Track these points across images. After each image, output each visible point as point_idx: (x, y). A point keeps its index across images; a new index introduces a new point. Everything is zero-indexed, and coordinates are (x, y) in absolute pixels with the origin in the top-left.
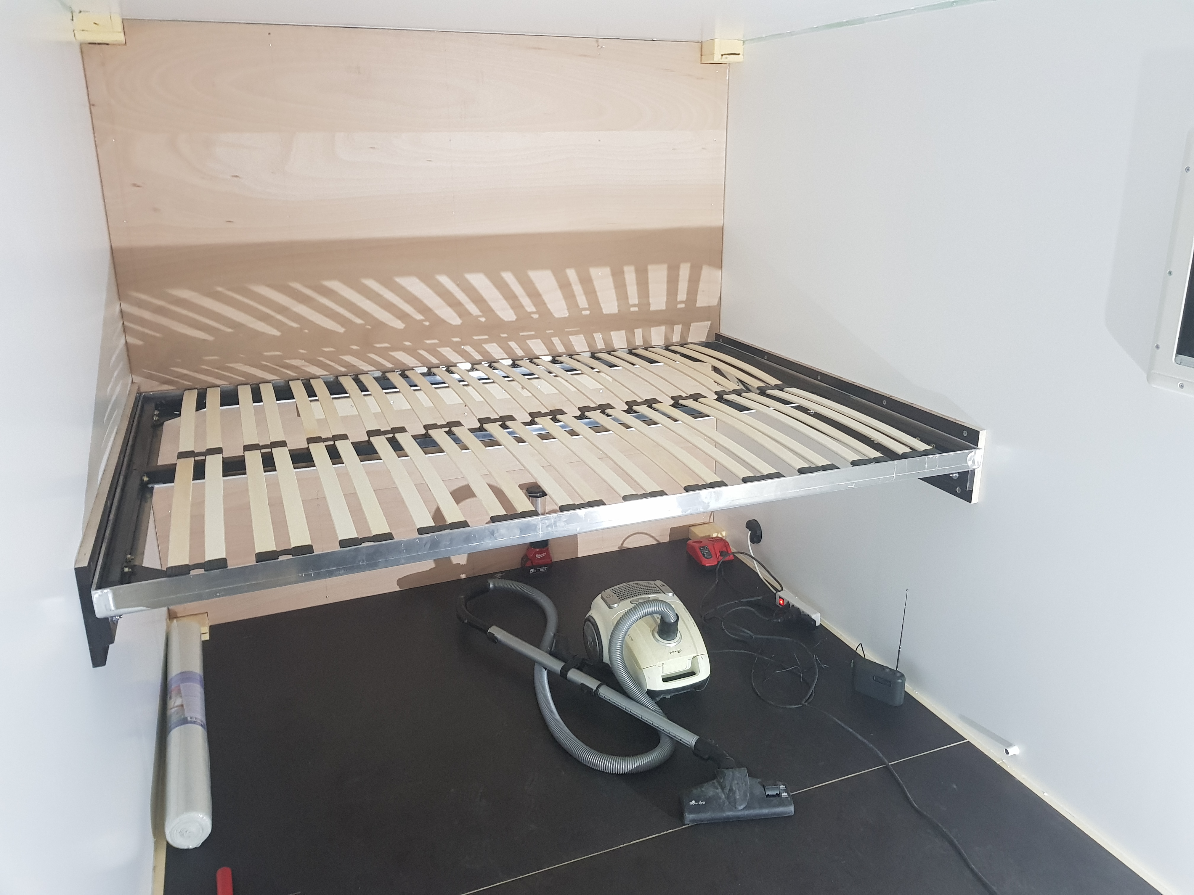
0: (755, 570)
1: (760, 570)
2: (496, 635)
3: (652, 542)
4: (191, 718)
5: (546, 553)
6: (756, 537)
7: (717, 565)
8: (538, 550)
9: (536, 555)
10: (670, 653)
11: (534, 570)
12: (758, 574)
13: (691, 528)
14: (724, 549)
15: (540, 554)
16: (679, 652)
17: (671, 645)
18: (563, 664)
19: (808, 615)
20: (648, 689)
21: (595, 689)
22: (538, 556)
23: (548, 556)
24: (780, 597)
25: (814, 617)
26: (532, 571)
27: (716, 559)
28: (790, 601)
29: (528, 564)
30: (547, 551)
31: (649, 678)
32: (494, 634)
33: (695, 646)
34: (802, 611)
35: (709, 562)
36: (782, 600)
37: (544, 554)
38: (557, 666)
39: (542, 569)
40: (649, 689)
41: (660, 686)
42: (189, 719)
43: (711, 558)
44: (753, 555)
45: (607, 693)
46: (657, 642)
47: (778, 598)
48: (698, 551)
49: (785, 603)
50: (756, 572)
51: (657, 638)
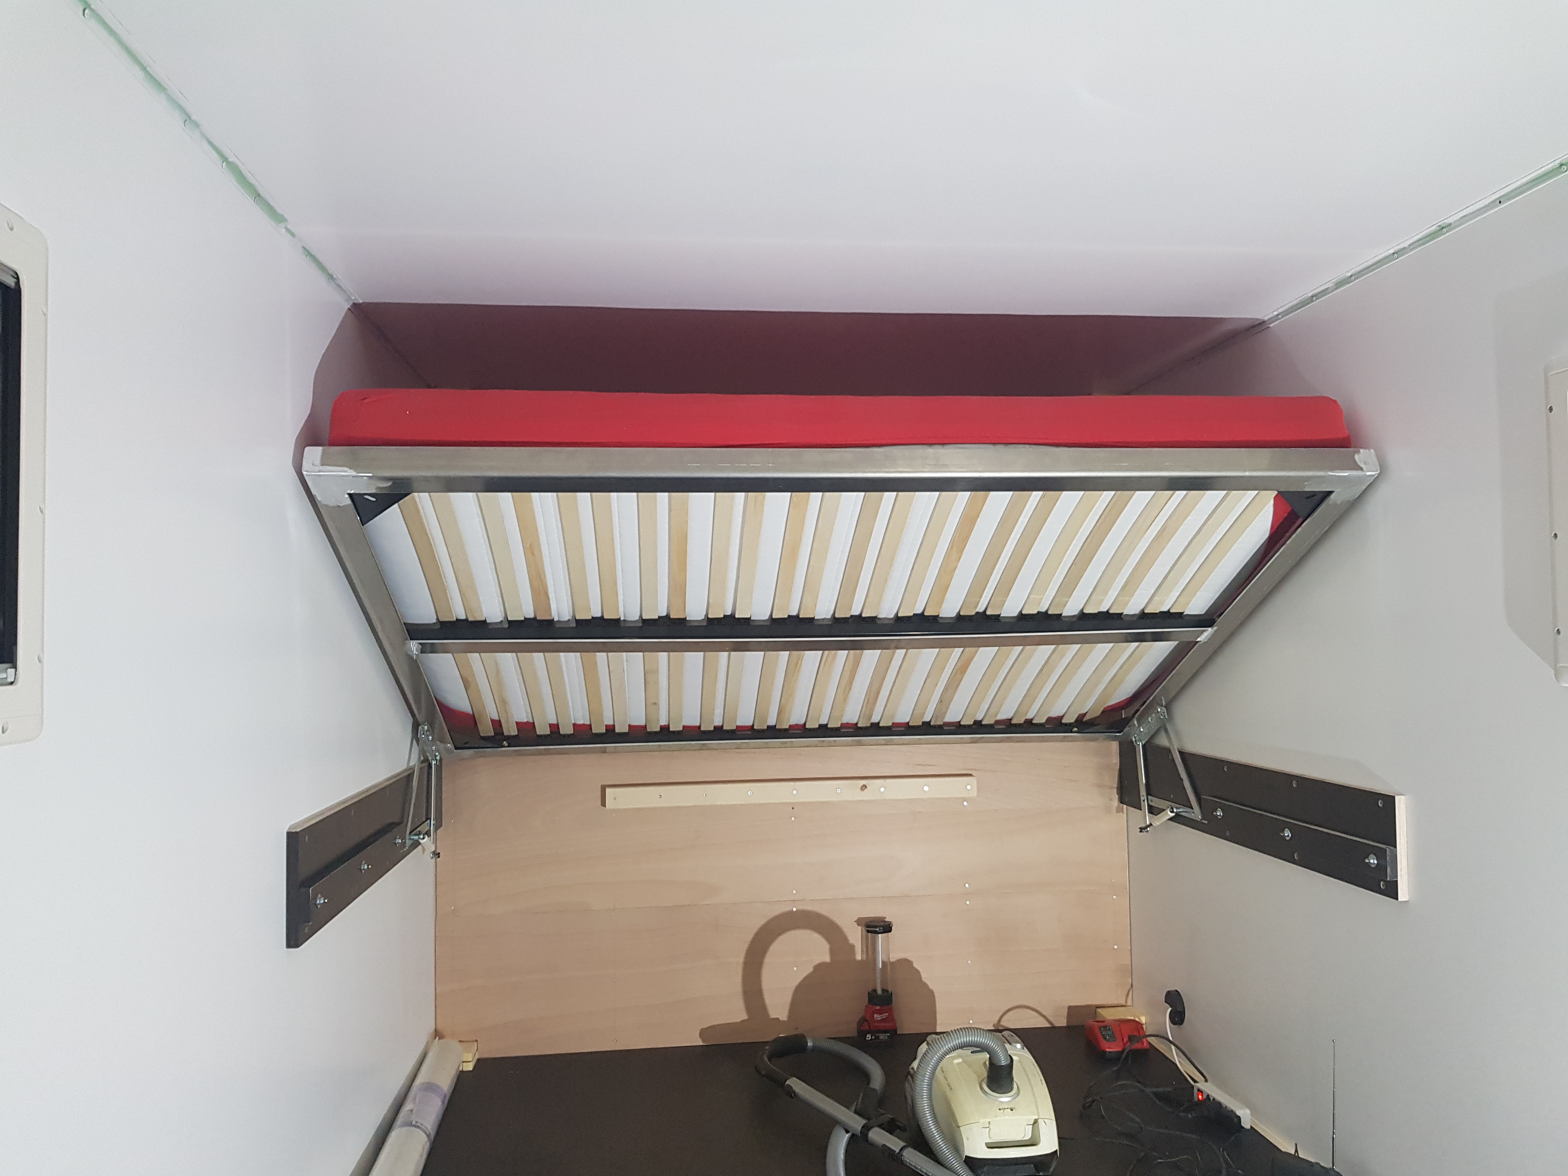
0: (1173, 1061)
1: (1180, 1060)
2: (794, 1088)
3: (1042, 1023)
4: (416, 1122)
5: (887, 1014)
6: (1178, 1017)
7: (1123, 1051)
8: (878, 1008)
9: (875, 1015)
10: (1000, 1109)
11: (871, 1036)
12: (1176, 1065)
13: (1099, 1010)
14: (1136, 1033)
15: (880, 1014)
16: (1012, 1110)
17: (1005, 1099)
18: (864, 1122)
19: (1232, 1111)
20: (966, 1156)
21: (897, 1151)
22: (877, 1017)
23: (891, 1018)
24: (1199, 1090)
25: (1239, 1113)
26: (869, 1037)
27: (1122, 1044)
28: (1209, 1093)
29: (866, 1027)
30: (890, 1011)
31: (968, 1139)
32: (792, 1087)
33: (1037, 1106)
34: (1224, 1107)
35: (1112, 1048)
36: (1201, 1094)
37: (885, 1014)
38: (857, 1123)
39: (882, 1037)
40: (968, 1155)
41: (981, 1152)
42: (414, 1123)
43: (1115, 1041)
44: (1171, 1039)
45: (913, 1158)
46: (986, 1096)
47: (1196, 1091)
48: (1097, 1031)
49: (1205, 1097)
50: (1174, 1063)
51: (986, 1090)
